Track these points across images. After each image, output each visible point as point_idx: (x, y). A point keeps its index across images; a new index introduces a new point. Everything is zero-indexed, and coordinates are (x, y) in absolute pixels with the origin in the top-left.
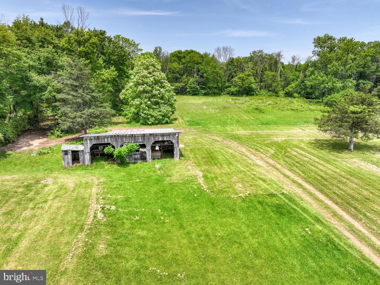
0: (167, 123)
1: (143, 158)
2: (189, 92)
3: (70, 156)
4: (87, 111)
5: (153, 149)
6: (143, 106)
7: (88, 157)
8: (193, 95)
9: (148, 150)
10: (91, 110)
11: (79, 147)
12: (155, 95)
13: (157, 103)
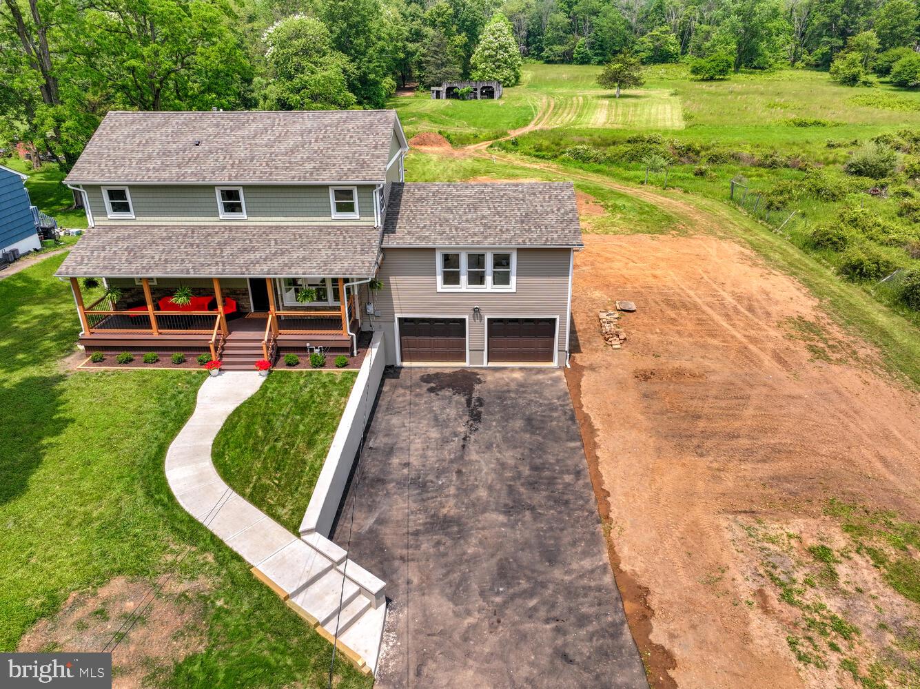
0: (508, 86)
1: (475, 98)
2: (576, 58)
3: (435, 94)
4: (444, 69)
5: (482, 94)
6: (488, 69)
7: (444, 94)
8: (582, 63)
9: (478, 92)
10: (447, 69)
11: (441, 89)
12: (499, 59)
13: (499, 67)
